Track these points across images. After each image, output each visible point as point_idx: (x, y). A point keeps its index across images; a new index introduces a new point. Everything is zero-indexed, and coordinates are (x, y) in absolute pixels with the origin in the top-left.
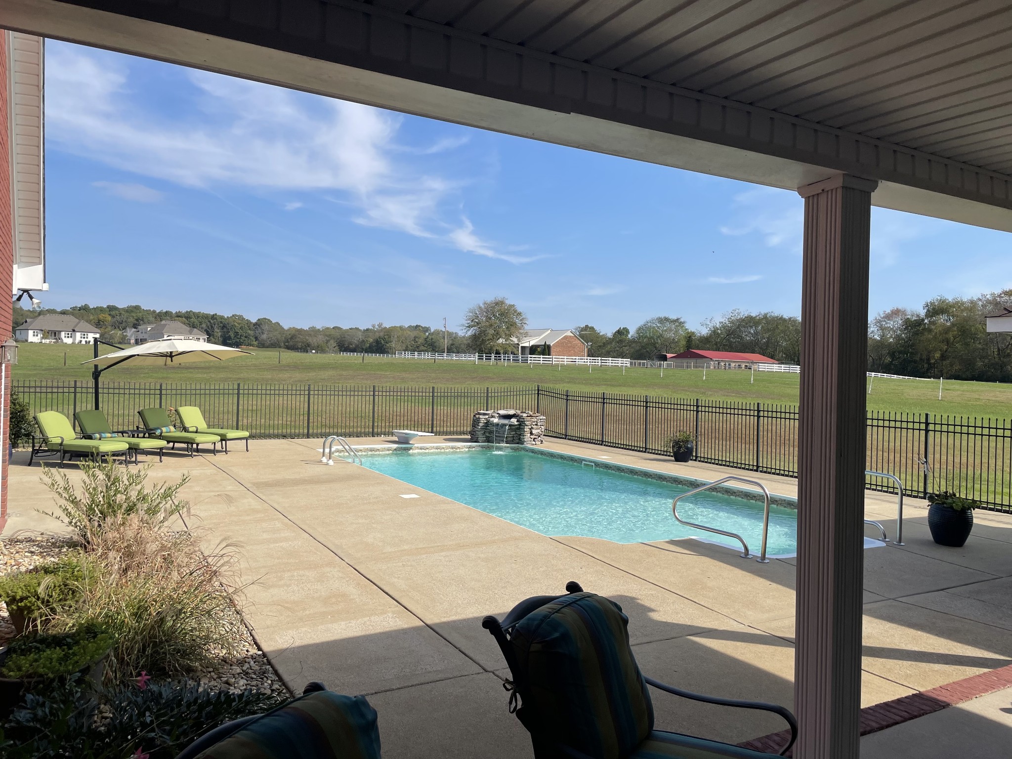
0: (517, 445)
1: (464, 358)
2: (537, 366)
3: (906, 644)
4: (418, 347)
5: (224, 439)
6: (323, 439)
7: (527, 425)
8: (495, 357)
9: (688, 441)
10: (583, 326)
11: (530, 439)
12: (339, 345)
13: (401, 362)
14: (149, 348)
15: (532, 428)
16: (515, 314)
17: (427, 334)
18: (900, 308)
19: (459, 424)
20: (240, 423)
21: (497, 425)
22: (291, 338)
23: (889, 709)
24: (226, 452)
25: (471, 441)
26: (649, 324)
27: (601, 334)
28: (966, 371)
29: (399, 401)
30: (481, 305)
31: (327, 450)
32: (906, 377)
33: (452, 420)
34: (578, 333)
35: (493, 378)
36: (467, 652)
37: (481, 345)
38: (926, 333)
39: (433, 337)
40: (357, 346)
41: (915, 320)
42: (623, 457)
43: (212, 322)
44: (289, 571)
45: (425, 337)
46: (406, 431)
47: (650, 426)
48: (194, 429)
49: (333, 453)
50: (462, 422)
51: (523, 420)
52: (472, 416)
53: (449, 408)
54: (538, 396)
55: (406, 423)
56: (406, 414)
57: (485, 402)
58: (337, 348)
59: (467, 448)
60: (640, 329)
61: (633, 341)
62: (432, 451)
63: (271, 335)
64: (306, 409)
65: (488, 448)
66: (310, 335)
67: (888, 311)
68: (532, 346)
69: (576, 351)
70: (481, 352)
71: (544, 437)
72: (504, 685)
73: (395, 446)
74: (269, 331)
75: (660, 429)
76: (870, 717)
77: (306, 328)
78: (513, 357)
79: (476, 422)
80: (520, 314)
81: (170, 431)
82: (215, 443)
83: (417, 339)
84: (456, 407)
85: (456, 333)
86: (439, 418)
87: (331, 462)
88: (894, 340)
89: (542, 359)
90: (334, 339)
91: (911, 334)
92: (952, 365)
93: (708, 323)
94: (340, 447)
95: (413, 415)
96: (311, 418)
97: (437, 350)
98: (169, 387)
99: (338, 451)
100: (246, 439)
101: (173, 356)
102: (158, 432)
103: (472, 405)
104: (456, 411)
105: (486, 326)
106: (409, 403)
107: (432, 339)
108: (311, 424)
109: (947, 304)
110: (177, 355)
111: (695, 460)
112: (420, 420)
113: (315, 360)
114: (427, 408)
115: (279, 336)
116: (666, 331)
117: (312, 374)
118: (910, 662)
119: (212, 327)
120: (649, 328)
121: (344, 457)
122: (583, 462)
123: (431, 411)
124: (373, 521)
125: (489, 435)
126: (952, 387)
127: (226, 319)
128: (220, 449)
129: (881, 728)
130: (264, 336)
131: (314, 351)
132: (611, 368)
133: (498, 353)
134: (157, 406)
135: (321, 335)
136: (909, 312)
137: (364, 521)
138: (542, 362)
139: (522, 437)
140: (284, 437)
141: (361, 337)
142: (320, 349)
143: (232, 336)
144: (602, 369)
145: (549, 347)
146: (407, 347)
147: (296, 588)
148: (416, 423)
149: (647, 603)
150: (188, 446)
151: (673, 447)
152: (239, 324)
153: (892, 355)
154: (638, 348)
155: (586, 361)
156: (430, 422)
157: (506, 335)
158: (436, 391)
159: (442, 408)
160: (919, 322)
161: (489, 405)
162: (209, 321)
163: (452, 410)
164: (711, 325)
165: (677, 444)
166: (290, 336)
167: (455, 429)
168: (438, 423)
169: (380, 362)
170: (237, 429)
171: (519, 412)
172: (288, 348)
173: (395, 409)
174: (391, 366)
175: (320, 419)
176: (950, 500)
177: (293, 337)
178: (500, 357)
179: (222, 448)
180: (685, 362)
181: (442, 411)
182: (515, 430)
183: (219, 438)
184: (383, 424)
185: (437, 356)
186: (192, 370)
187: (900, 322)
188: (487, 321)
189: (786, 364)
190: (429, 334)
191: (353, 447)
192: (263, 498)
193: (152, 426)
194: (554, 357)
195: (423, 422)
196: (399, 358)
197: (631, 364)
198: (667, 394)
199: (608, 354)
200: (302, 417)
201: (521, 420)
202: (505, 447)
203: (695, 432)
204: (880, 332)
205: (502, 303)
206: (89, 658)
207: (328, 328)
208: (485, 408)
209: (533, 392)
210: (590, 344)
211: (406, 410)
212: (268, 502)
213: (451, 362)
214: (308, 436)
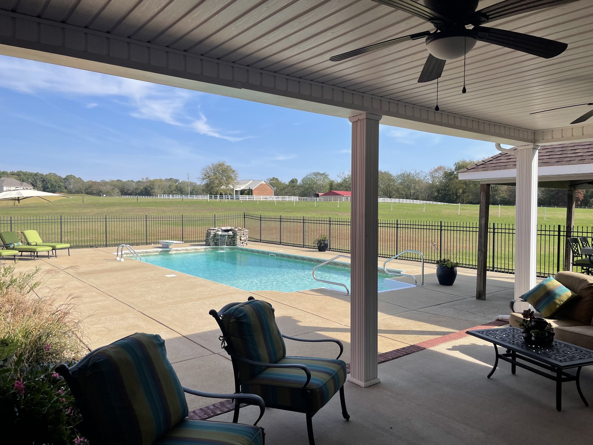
0: (233, 246)
1: (200, 198)
2: (245, 202)
3: (415, 328)
4: (171, 192)
5: (54, 249)
6: (116, 248)
7: (238, 235)
8: (220, 197)
9: (325, 240)
10: (272, 178)
11: (240, 243)
12: (121, 191)
13: (162, 201)
14: (5, 195)
15: (241, 236)
16: (231, 171)
17: (177, 183)
18: (442, 166)
19: (198, 236)
20: (63, 240)
21: (221, 235)
22: (89, 187)
23: (398, 351)
24: (56, 256)
25: (206, 245)
26: (309, 176)
27: (282, 183)
28: (475, 199)
29: (162, 224)
30: (210, 166)
31: (120, 253)
32: (445, 203)
33: (194, 234)
34: (269, 182)
35: (219, 209)
36: (204, 346)
37: (210, 190)
38: (455, 179)
39: (181, 185)
40: (133, 192)
41: (450, 172)
42: (291, 250)
43: (35, 178)
44: (104, 316)
45: (176, 185)
46: (167, 241)
47: (306, 234)
48: (35, 244)
49: (123, 255)
50: (200, 235)
51: (235, 232)
52: (206, 231)
53: (192, 227)
54: (244, 218)
55: (166, 237)
56: (166, 231)
57: (214, 223)
58: (119, 193)
59: (203, 249)
60: (303, 180)
61: (300, 186)
62: (183, 252)
63: (76, 186)
64: (105, 231)
65: (217, 249)
66: (101, 185)
67: (436, 167)
68: (242, 190)
69: (267, 192)
70: (211, 194)
71: (248, 241)
72: (219, 338)
73: (160, 250)
74: (74, 183)
75: (312, 235)
76: (389, 355)
77: (99, 181)
78: (230, 197)
79: (208, 234)
80: (234, 171)
81: (20, 245)
82: (49, 251)
83: (171, 187)
84: (196, 227)
85: (195, 183)
86: (186, 233)
87: (122, 260)
88: (439, 183)
89: (247, 198)
90: (117, 187)
91: (448, 180)
92: (468, 197)
93: (341, 175)
94: (128, 251)
95: (170, 232)
96: (108, 235)
97: (184, 193)
98: (16, 219)
99: (125, 254)
100: (68, 248)
101: (20, 200)
102: (12, 246)
103: (206, 225)
104: (196, 229)
105: (213, 178)
106: (168, 225)
107: (180, 187)
108: (108, 239)
109: (466, 163)
110: (21, 199)
111: (330, 250)
112: (175, 235)
113: (106, 201)
114: (179, 228)
115: (81, 186)
116: (318, 180)
117: (105, 209)
118: (415, 335)
119: (35, 181)
120: (309, 179)
121: (131, 257)
122: (270, 254)
123: (181, 229)
124: (150, 289)
125: (216, 242)
126: (464, 208)
127: (45, 176)
128: (52, 255)
129: (393, 359)
130: (71, 186)
131: (105, 195)
132: (287, 202)
133: (221, 194)
134: (9, 230)
135: (109, 185)
136: (446, 168)
137: (145, 289)
138: (247, 199)
139: (235, 242)
140: (91, 247)
141: (135, 186)
142: (108, 194)
143: (50, 187)
144: (283, 203)
145: (252, 190)
146: (165, 191)
147: (109, 324)
148: (173, 236)
149: (297, 319)
150: (31, 253)
151: (318, 243)
152: (54, 179)
153: (438, 191)
154: (303, 190)
155: (273, 198)
156: (181, 236)
157: (226, 184)
158: (184, 217)
159: (188, 227)
160: (451, 174)
161: (216, 225)
162: (34, 178)
163: (194, 228)
164: (343, 177)
165: (320, 242)
166: (88, 186)
167: (196, 239)
168: (186, 236)
169: (148, 201)
170: (61, 242)
171: (233, 228)
172: (87, 193)
173: (159, 229)
174: (156, 204)
175: (113, 236)
176: (446, 263)
177: (90, 187)
178: (223, 197)
179: (53, 254)
180: (328, 197)
181: (188, 229)
182: (231, 238)
183: (51, 248)
184: (153, 238)
185: (184, 197)
186: (25, 209)
187: (442, 173)
188: (214, 176)
189: (383, 197)
190: (179, 183)
191: (135, 251)
192: (83, 280)
193: (7, 242)
194: (255, 196)
195: (177, 236)
196: (160, 198)
197: (299, 199)
198: (318, 216)
199: (286, 194)
200: (102, 235)
201: (234, 232)
202: (226, 248)
203: (329, 235)
204: (432, 179)
205: (223, 164)
206: (6, 354)
207: (113, 181)
208: (214, 227)
209: (242, 217)
210: (275, 188)
211: (166, 229)
212: (86, 282)
213: (193, 201)
214: (106, 246)
